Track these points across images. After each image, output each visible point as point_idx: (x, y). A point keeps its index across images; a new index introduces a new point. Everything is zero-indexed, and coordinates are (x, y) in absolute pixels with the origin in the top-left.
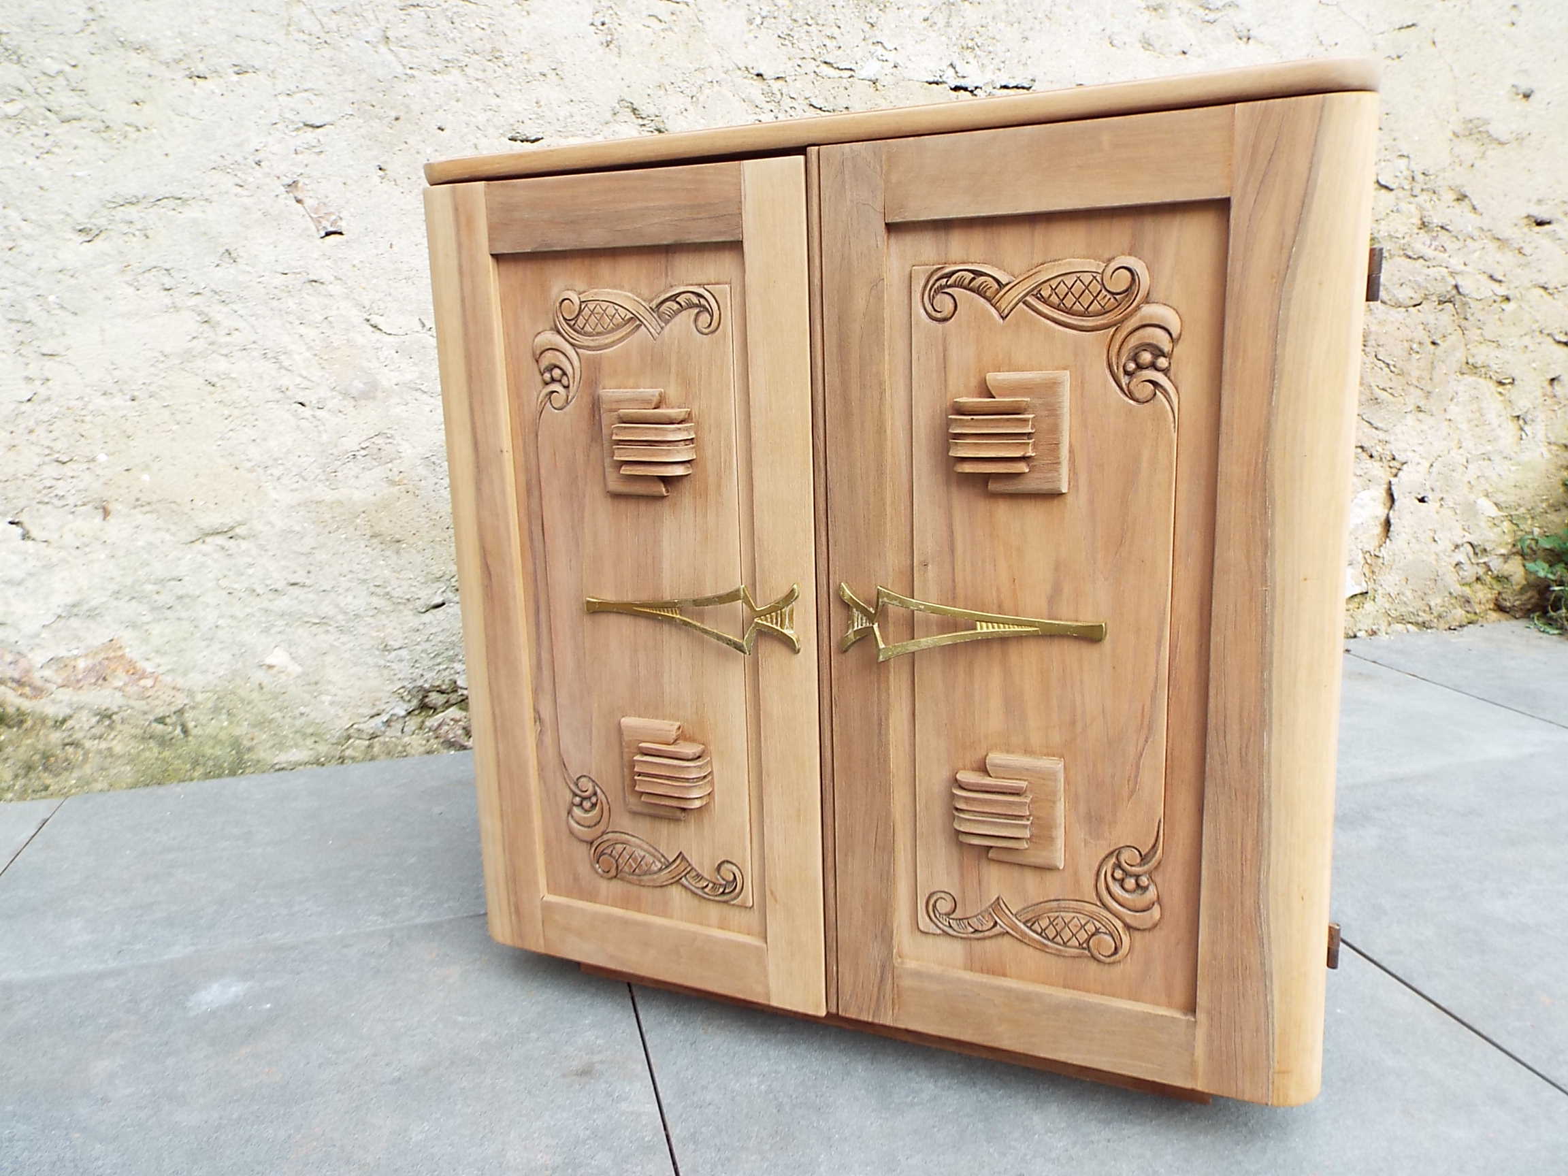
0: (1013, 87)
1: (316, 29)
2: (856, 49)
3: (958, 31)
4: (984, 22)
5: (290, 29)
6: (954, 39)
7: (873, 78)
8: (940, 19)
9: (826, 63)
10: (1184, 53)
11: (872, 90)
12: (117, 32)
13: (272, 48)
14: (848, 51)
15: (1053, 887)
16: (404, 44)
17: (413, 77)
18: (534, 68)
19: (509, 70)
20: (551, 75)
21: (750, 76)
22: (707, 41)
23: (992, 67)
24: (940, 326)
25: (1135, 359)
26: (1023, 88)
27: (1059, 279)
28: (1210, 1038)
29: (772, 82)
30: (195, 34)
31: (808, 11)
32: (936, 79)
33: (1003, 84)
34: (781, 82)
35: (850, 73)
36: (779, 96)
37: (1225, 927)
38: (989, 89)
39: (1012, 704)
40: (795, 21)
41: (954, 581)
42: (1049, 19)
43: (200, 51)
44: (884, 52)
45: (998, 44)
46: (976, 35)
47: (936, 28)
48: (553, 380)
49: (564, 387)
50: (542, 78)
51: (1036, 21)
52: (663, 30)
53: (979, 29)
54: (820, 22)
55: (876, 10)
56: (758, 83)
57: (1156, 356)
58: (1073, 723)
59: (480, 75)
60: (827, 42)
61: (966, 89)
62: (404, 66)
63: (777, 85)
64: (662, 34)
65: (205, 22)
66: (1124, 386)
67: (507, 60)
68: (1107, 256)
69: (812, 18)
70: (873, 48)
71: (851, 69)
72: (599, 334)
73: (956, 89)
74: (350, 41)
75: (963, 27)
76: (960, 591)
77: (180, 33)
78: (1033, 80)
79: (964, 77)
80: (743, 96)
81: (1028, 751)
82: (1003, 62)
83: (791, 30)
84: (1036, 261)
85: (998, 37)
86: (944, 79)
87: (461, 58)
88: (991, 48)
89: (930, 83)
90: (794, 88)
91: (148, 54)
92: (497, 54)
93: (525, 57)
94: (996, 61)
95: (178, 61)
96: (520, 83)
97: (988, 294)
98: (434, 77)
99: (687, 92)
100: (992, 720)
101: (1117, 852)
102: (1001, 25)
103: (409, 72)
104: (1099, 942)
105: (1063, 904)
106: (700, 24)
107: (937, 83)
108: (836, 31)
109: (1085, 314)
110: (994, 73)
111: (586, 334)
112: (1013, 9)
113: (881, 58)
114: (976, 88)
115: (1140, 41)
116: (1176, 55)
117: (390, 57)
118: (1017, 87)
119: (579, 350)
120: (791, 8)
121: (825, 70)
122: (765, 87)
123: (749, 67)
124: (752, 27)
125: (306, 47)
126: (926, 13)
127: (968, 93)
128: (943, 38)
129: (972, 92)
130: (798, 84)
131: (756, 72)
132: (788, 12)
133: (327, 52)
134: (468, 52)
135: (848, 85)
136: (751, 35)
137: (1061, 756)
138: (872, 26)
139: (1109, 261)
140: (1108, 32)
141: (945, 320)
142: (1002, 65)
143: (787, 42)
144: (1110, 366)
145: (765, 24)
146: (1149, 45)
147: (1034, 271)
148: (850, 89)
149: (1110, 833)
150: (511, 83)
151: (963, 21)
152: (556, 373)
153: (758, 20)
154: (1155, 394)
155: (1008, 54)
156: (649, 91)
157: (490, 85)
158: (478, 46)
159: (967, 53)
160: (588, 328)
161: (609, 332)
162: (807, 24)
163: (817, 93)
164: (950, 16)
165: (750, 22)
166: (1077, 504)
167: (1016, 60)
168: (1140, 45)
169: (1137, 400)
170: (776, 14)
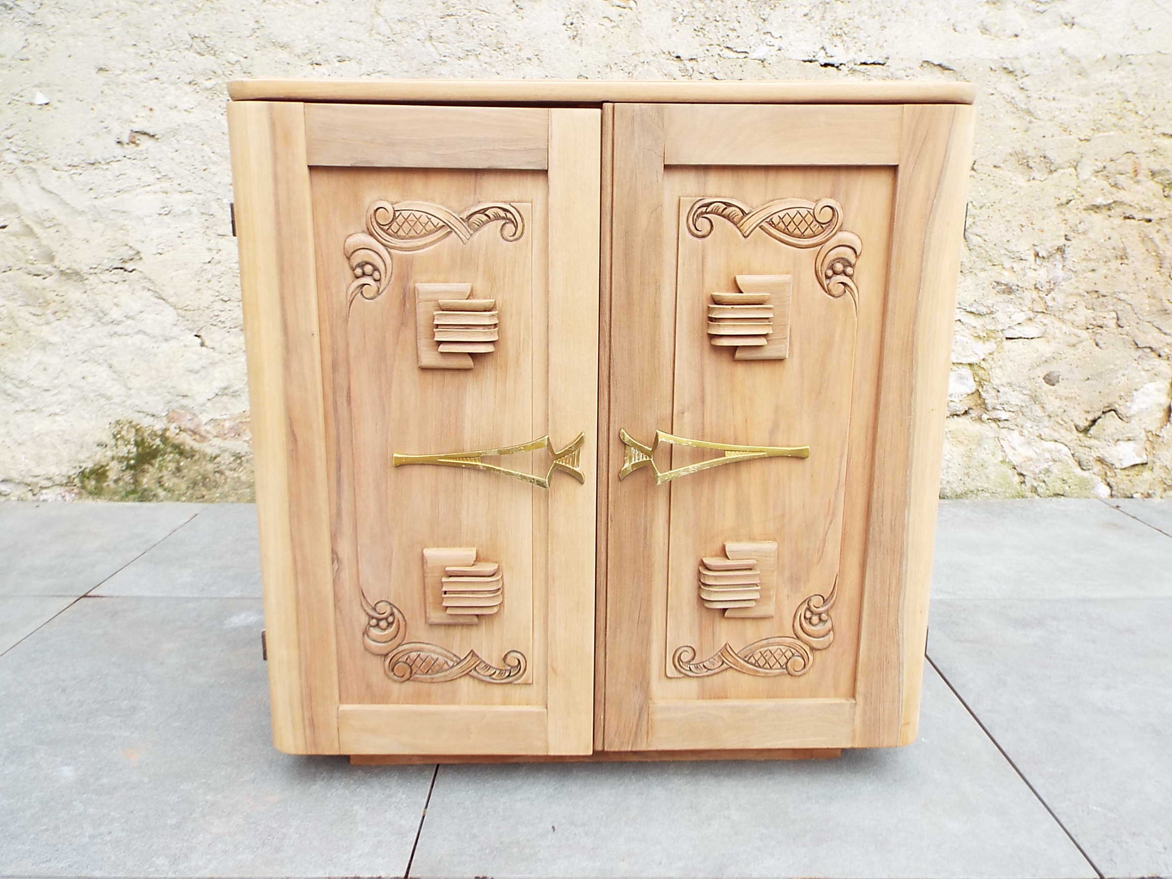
0: (871, 64)
1: (388, 32)
2: (751, 37)
3: (830, 23)
4: (851, 16)
5: (372, 32)
6: (827, 28)
7: (762, 59)
8: (817, 15)
9: (728, 48)
10: (1016, 36)
11: (760, 67)
12: (271, 37)
13: (361, 45)
14: (745, 39)
15: (765, 629)
16: (441, 40)
17: (445, 62)
18: (524, 55)
19: (507, 56)
20: (535, 59)
21: (671, 58)
22: (642, 34)
23: (855, 49)
24: (700, 240)
25: (832, 267)
26: (879, 64)
27: (786, 211)
28: (864, 712)
29: (686, 62)
30: (316, 37)
31: (717, 11)
32: (810, 59)
33: (863, 61)
34: (694, 62)
35: (744, 55)
36: (691, 72)
37: (877, 639)
38: (852, 65)
39: (741, 507)
40: (707, 18)
41: (703, 424)
42: (905, 12)
43: (318, 48)
44: (772, 39)
45: (862, 32)
46: (845, 26)
47: (813, 21)
48: (364, 274)
49: (375, 280)
50: (529, 61)
51: (894, 14)
52: (613, 27)
53: (847, 21)
54: (725, 19)
55: (768, 9)
56: (677, 63)
57: (845, 266)
58: (783, 516)
59: (488, 60)
60: (730, 33)
61: (833, 65)
62: (440, 55)
63: (689, 65)
64: (612, 30)
65: (323, 29)
66: (826, 286)
67: (506, 50)
68: (816, 198)
69: (720, 16)
70: (763, 37)
71: (746, 52)
72: (411, 238)
73: (826, 65)
74: (408, 40)
75: (835, 20)
76: (707, 430)
77: (307, 37)
78: (887, 58)
79: (832, 57)
80: (666, 72)
81: (752, 539)
82: (864, 45)
83: (704, 25)
84: (769, 197)
85: (861, 26)
86: (816, 58)
87: (477, 49)
88: (855, 35)
89: (805, 61)
90: (701, 66)
91: (288, 49)
92: (500, 46)
93: (518, 48)
94: (859, 44)
95: (305, 54)
96: (513, 65)
97: (735, 220)
98: (459, 62)
99: (626, 69)
100: (727, 519)
101: (809, 600)
102: (865, 18)
103: (443, 58)
104: (795, 662)
105: (771, 641)
106: (638, 23)
107: (811, 61)
108: (736, 25)
109: (802, 236)
110: (856, 53)
111: (399, 237)
112: (875, 6)
113: (769, 43)
114: (841, 64)
115: (979, 27)
116: (1009, 37)
117: (432, 49)
118: (874, 63)
119: (392, 251)
120: (705, 9)
121: (727, 53)
122: (682, 66)
123: (671, 51)
124: (675, 23)
125: (381, 44)
126: (806, 10)
127: (834, 68)
128: (819, 28)
129: (837, 67)
130: (706, 63)
131: (675, 55)
132: (703, 13)
133: (393, 47)
134: (481, 45)
135: (742, 63)
136: (674, 29)
137: (775, 540)
138: (764, 20)
139: (817, 201)
140: (952, 22)
141: (703, 237)
142: (863, 47)
143: (700, 34)
144: (816, 272)
145: (685, 21)
146: (987, 30)
147: (768, 205)
148: (744, 66)
149: (805, 587)
150: (507, 65)
151: (834, 15)
152: (368, 269)
153: (681, 19)
154: (845, 291)
155: (869, 39)
156: (599, 69)
157: (494, 67)
158: (488, 40)
159: (836, 39)
160: (401, 233)
161: (422, 236)
162: (716, 20)
163: (720, 69)
164: (825, 12)
165: (674, 20)
166: (792, 366)
167: (875, 44)
168: (979, 30)
169: (833, 296)
170: (693, 14)
